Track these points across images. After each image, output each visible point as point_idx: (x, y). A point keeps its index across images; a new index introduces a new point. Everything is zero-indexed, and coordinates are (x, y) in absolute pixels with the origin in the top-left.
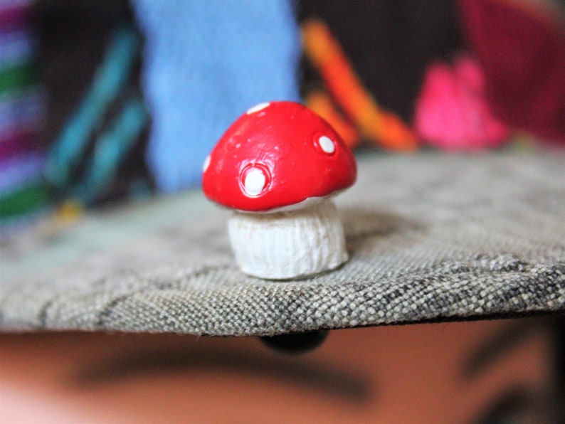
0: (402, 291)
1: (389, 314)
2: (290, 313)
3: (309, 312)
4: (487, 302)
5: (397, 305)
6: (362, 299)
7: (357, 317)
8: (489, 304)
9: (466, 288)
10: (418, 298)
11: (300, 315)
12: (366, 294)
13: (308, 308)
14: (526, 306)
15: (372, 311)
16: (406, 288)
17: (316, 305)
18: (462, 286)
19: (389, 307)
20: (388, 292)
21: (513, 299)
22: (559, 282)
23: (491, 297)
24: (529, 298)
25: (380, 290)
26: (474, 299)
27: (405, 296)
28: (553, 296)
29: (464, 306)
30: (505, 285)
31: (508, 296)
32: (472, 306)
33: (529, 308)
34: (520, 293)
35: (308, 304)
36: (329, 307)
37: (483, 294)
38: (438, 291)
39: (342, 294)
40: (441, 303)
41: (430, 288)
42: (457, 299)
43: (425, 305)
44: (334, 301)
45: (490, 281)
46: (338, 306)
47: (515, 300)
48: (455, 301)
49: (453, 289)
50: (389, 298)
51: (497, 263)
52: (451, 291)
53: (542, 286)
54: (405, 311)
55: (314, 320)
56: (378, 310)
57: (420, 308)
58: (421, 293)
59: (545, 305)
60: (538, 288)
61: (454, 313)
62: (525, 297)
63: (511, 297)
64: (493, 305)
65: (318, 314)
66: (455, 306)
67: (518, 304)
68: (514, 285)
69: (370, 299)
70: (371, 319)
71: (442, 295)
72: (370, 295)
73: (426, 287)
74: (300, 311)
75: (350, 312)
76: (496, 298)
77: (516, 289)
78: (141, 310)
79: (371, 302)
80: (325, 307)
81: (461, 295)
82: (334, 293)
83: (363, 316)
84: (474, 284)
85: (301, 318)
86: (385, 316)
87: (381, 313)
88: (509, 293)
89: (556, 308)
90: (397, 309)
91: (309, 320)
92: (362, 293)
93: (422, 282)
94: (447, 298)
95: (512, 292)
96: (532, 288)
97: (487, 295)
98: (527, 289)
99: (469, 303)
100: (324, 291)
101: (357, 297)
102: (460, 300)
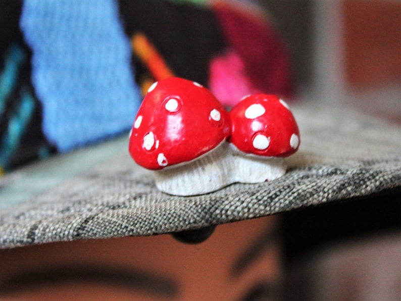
0: (278, 193)
1: (272, 208)
2: (212, 213)
3: (224, 212)
4: (328, 195)
5: (277, 202)
6: (255, 201)
7: (253, 212)
8: (330, 196)
9: (315, 188)
10: (289, 197)
11: (218, 214)
12: (257, 197)
13: (222, 209)
14: (350, 194)
15: (262, 207)
16: (280, 191)
17: (227, 207)
18: (313, 186)
19: (272, 204)
20: (270, 195)
21: (343, 191)
22: (366, 178)
23: (330, 191)
24: (352, 189)
25: (265, 194)
26: (321, 194)
27: (281, 196)
28: (364, 186)
29: (316, 199)
30: (337, 183)
31: (340, 189)
32: (321, 198)
33: (352, 195)
34: (346, 187)
35: (222, 207)
36: (236, 207)
37: (326, 190)
38: (300, 191)
39: (242, 199)
40: (303, 198)
41: (294, 190)
42: (312, 194)
43: (294, 201)
44: (238, 204)
45: (328, 182)
46: (241, 206)
47: (344, 192)
48: (310, 197)
49: (308, 188)
50: (271, 198)
51: (323, 171)
52: (308, 190)
53: (357, 181)
54: (282, 205)
55: (227, 216)
56: (266, 206)
57: (291, 202)
58: (290, 193)
59: (361, 193)
60: (355, 183)
61: (310, 203)
62: (349, 189)
63: (342, 190)
64: (332, 196)
65: (229, 213)
66: (311, 199)
67: (346, 194)
68: (342, 182)
69: (260, 200)
70: (262, 212)
71: (303, 193)
72: (259, 198)
73: (292, 190)
74: (218, 212)
75: (249, 209)
76: (334, 191)
77: (343, 185)
78: (107, 224)
79: (261, 202)
80: (233, 208)
81: (314, 192)
82: (237, 199)
83: (257, 211)
84: (319, 184)
85: (219, 216)
86: (270, 210)
87: (268, 208)
88: (340, 188)
89: (367, 194)
90: (277, 205)
91: (224, 216)
92: (254, 197)
93: (289, 187)
94: (306, 195)
95: (342, 187)
96: (352, 183)
97: (328, 190)
98: (349, 184)
99: (319, 196)
100: (231, 198)
101: (252, 200)
102: (313, 195)
